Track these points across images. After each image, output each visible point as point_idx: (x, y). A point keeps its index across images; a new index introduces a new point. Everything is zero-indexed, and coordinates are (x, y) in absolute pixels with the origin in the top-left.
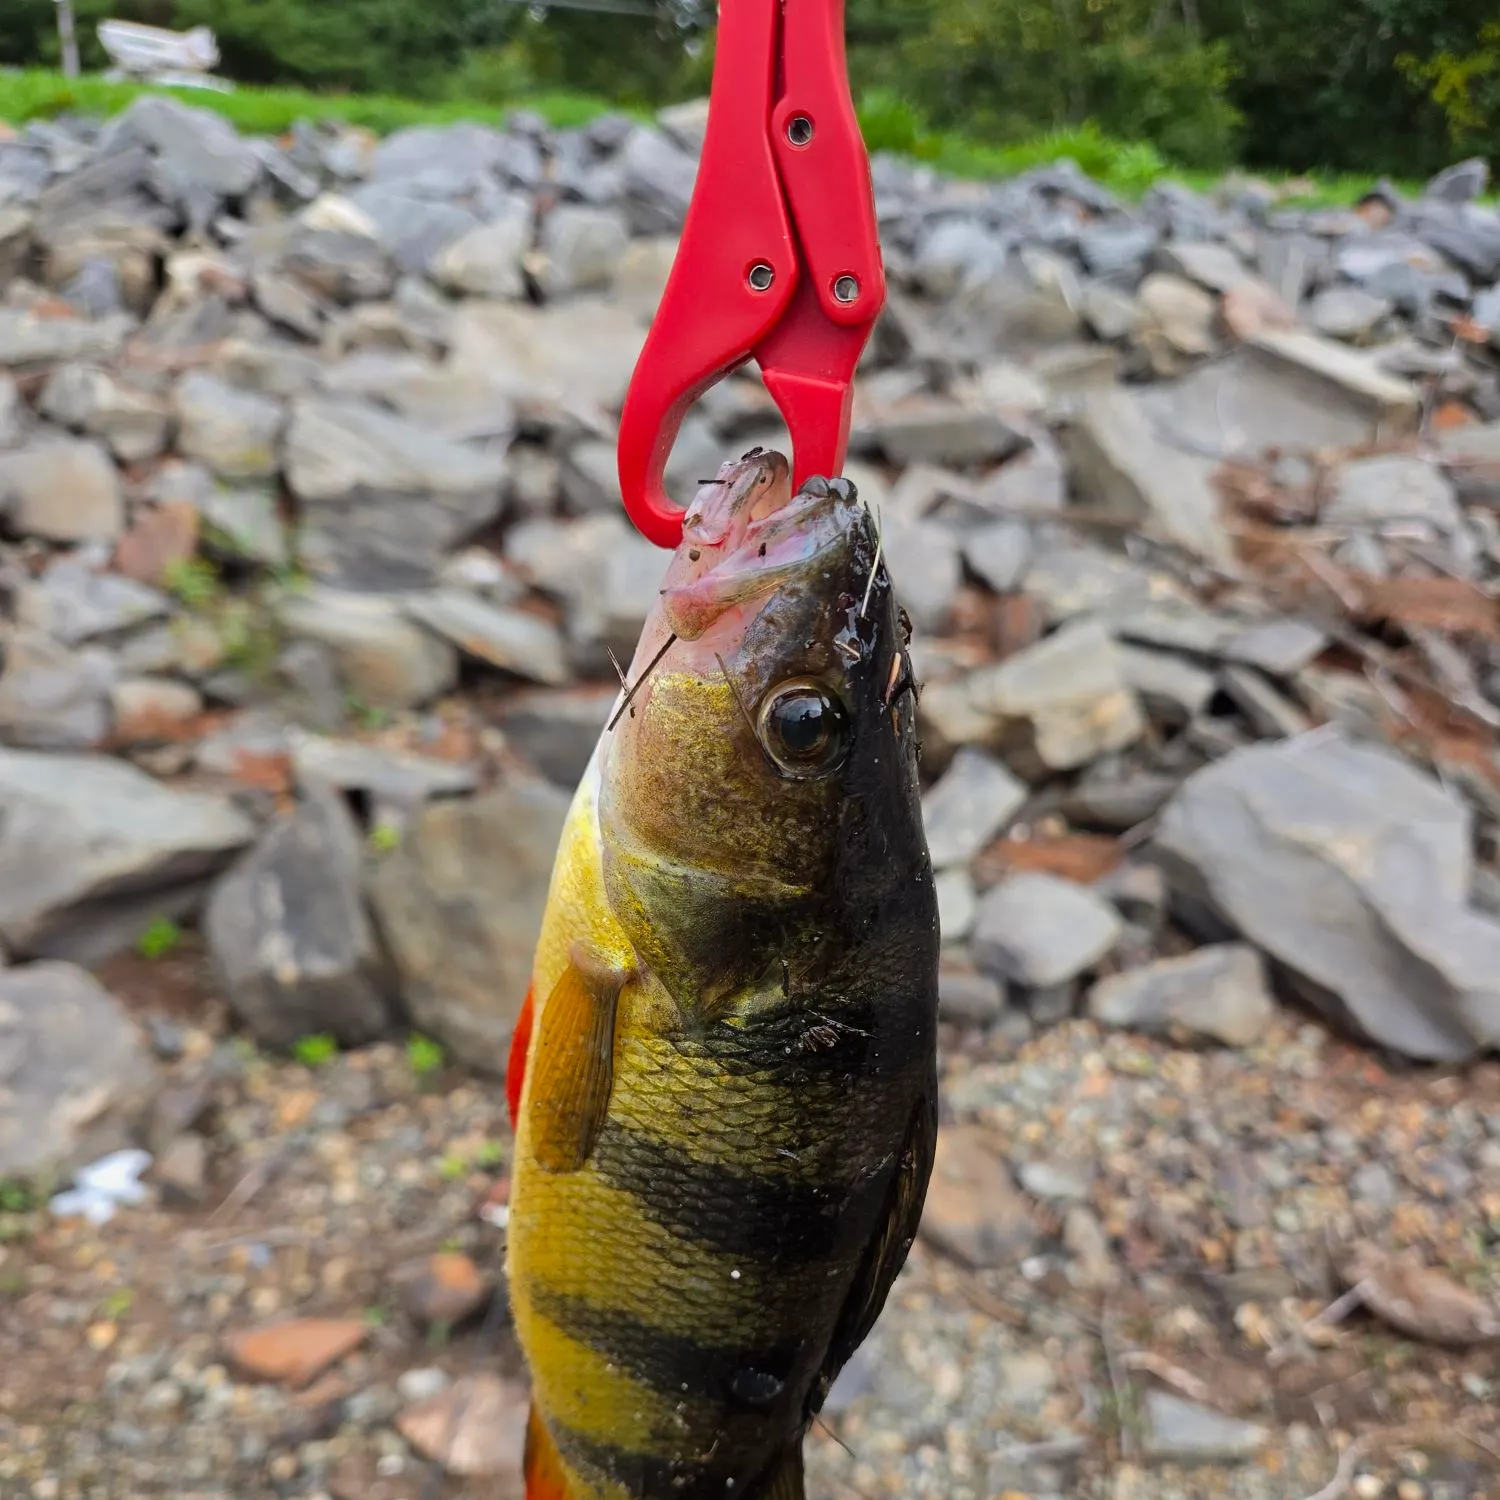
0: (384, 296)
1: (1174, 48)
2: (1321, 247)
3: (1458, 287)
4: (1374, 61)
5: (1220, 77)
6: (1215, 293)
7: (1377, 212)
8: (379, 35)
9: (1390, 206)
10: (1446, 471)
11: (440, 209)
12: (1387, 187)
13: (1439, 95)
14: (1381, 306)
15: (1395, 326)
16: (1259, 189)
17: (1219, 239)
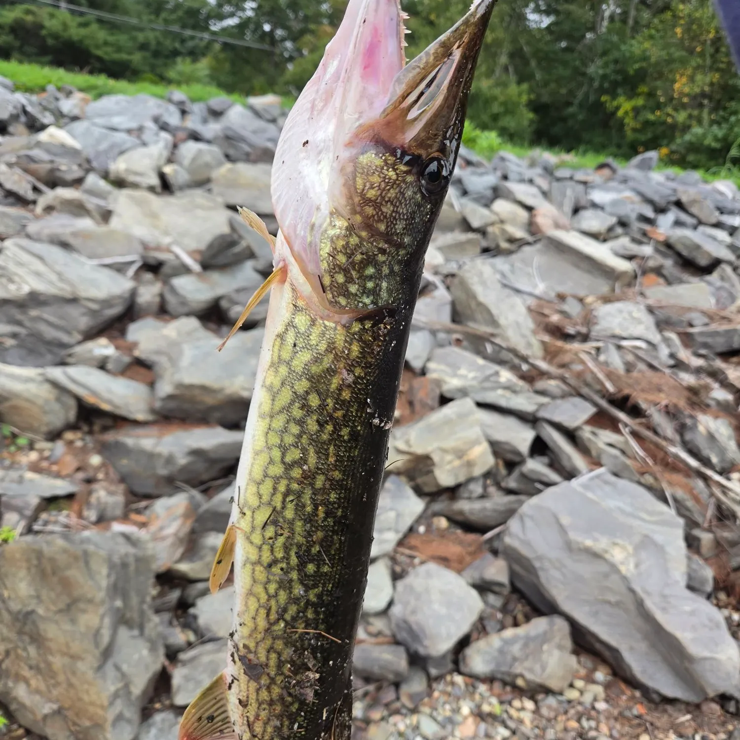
0: (78, 182)
1: (505, 85)
2: (581, 188)
3: (649, 213)
4: (592, 98)
5: (524, 98)
6: (529, 209)
7: (606, 172)
8: (143, 47)
9: (614, 171)
10: (650, 310)
11: (120, 137)
12: (610, 160)
13: (620, 113)
14: (613, 220)
15: (619, 230)
16: (549, 157)
17: (531, 181)
